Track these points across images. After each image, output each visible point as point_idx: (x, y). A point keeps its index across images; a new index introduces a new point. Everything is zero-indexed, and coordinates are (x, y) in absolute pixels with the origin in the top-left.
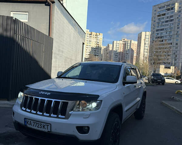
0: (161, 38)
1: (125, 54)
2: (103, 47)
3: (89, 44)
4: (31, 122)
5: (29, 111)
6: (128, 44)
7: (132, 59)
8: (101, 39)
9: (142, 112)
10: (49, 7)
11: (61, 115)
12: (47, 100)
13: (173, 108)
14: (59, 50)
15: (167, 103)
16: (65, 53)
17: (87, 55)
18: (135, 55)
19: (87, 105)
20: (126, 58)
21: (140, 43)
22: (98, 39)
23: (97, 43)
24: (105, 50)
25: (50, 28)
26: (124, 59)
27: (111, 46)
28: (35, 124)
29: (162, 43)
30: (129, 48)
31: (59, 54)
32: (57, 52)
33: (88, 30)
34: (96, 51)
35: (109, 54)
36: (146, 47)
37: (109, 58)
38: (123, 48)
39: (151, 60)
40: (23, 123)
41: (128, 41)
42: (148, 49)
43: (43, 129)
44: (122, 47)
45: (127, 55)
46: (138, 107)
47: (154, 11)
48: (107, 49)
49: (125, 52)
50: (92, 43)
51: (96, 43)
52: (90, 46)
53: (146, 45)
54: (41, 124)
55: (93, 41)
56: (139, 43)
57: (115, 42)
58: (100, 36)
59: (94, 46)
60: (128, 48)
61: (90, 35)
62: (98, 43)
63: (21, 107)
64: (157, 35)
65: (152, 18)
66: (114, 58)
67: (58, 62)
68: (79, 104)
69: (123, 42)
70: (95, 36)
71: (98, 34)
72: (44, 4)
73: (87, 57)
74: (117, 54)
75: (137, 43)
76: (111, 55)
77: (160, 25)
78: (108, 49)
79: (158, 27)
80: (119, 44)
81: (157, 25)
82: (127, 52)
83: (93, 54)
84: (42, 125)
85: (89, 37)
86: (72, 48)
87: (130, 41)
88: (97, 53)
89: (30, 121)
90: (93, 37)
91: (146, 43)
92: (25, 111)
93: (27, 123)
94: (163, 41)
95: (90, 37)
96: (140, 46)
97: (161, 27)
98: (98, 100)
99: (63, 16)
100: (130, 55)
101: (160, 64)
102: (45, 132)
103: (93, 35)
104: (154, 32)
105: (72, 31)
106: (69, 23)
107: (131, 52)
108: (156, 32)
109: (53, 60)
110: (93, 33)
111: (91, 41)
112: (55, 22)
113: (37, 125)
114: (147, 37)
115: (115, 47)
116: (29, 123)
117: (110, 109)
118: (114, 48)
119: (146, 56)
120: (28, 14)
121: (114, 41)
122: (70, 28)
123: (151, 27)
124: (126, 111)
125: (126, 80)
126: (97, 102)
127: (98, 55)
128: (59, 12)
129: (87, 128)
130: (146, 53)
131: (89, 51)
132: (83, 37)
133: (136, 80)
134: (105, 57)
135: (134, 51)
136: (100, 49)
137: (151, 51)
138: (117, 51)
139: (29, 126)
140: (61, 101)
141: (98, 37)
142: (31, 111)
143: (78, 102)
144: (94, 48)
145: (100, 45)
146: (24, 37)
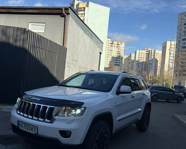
1: (148, 64)
2: (125, 57)
3: (110, 54)
6: (151, 53)
7: (156, 69)
8: (123, 48)
9: (145, 124)
10: (64, 18)
11: (48, 119)
12: (37, 105)
14: (73, 60)
15: (179, 117)
16: (79, 62)
17: (107, 65)
18: (159, 65)
19: (72, 112)
20: (150, 68)
21: (165, 52)
22: (120, 48)
23: (119, 53)
24: (127, 59)
25: (65, 38)
26: (147, 69)
27: (133, 55)
28: (25, 126)
31: (73, 63)
32: (71, 62)
33: (110, 40)
34: (117, 61)
35: (131, 64)
36: (172, 57)
37: (131, 68)
39: (176, 71)
40: (17, 125)
41: (152, 51)
42: (174, 59)
43: (31, 132)
44: (145, 57)
45: (150, 65)
46: (140, 118)
47: (180, 19)
49: (149, 62)
50: (113, 53)
51: (117, 53)
52: (111, 55)
53: (171, 55)
55: (114, 51)
56: (164, 52)
57: (138, 51)
58: (122, 45)
59: (115, 55)
60: (152, 58)
61: (111, 44)
62: (119, 52)
63: (17, 111)
64: (183, 44)
65: (178, 27)
66: (137, 68)
68: (65, 110)
69: (146, 51)
70: (116, 45)
71: (120, 43)
72: (60, 16)
73: (107, 67)
74: (139, 64)
75: (161, 53)
76: (133, 65)
78: (130, 58)
79: (184, 36)
80: (142, 53)
81: (184, 34)
82: (150, 62)
83: (114, 63)
84: (31, 128)
85: (110, 47)
86: (88, 58)
87: (154, 50)
88: (118, 63)
89: (21, 123)
90: (115, 47)
91: (171, 52)
95: (111, 46)
96: (165, 55)
98: (82, 107)
99: (78, 26)
100: (154, 65)
102: (33, 134)
103: (114, 44)
104: (180, 41)
105: (88, 40)
106: (85, 33)
107: (154, 62)
108: (182, 42)
110: (114, 42)
111: (112, 51)
112: (69, 32)
113: (27, 127)
114: (173, 47)
115: (137, 56)
116: (21, 125)
117: (95, 116)
118: (136, 58)
119: (171, 66)
120: (44, 25)
121: (136, 51)
122: (86, 38)
123: (177, 37)
124: (119, 120)
125: (120, 90)
126: (81, 109)
127: (119, 65)
128: (74, 23)
129: (69, 133)
130: (171, 64)
131: (109, 61)
132: (100, 46)
133: (130, 90)
134: (127, 67)
135: (158, 61)
136: (121, 59)
137: (176, 62)
138: (139, 61)
139: (21, 128)
140: (48, 106)
141: (119, 46)
142: (24, 114)
143: (64, 108)
144: (115, 57)
145: (121, 54)
146: (36, 47)
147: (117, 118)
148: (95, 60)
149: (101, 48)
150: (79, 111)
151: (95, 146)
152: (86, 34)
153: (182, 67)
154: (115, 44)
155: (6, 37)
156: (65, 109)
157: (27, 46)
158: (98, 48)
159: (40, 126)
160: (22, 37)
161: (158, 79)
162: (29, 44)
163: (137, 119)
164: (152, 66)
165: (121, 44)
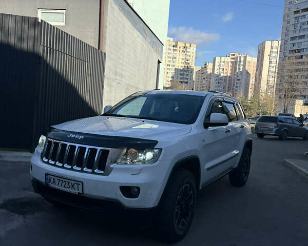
0: (299, 52)
1: (234, 80)
2: (196, 69)
3: (171, 63)
4: (54, 179)
5: (53, 163)
6: (240, 62)
7: (247, 89)
8: (193, 53)
9: (244, 174)
11: (99, 169)
12: (79, 147)
13: (300, 170)
14: (116, 73)
15: (292, 162)
16: (126, 77)
17: (168, 83)
18: (252, 81)
19: (138, 156)
20: (237, 87)
21: (262, 60)
22: (188, 54)
23: (186, 62)
24: (200, 72)
25: (101, 36)
26: (233, 89)
27: (210, 66)
28: (61, 182)
29: (300, 60)
30: (243, 69)
31: (116, 79)
32: (113, 76)
33: (171, 39)
34: (183, 74)
35: (207, 81)
36: (273, 67)
38: (232, 70)
39: (280, 91)
40: (44, 181)
41: (240, 57)
42: (277, 71)
43: (71, 190)
44: (230, 68)
45: (238, 81)
46: (236, 166)
47: (288, 3)
48: (203, 71)
49: (235, 77)
50: (177, 62)
51: (183, 61)
52: (173, 66)
53: (272, 65)
54: (69, 182)
55: (179, 58)
56: (260, 60)
57: (218, 59)
58: (192, 48)
59: (180, 65)
60: (241, 70)
61: (174, 46)
62: (187, 60)
63: (42, 158)
64: (292, 46)
65: (284, 17)
66: (216, 87)
67: (113, 92)
68: (126, 154)
69: (231, 58)
70: (182, 49)
71: (188, 45)
73: (167, 86)
74: (220, 80)
75: (256, 61)
76: (210, 82)
77: (298, 28)
78: (205, 71)
79: (294, 31)
80: (224, 62)
81: (292, 29)
82: (237, 76)
83: (179, 80)
84: (70, 184)
85: (172, 52)
86: (139, 70)
87: (244, 57)
88: (185, 79)
89: (53, 177)
90: (180, 51)
91: (273, 60)
92: (47, 163)
93: (50, 180)
94: (301, 57)
95: (175, 50)
96: (262, 65)
97: (299, 32)
98: (155, 148)
99: (122, 15)
100: (243, 81)
101: (296, 97)
102: (75, 195)
103: (178, 47)
104: (287, 41)
105: (139, 40)
106: (134, 26)
107: (245, 76)
108: (290, 42)
109: (106, 89)
110: (178, 44)
111: (175, 58)
112: (108, 25)
113: (64, 184)
114: (275, 50)
115: (216, 67)
116: (52, 180)
117: (175, 162)
118: (215, 70)
119: (271, 83)
120: (65, 12)
121: (215, 58)
122: (136, 35)
123: (282, 33)
124: (208, 169)
125: (209, 120)
126: (154, 152)
127: (186, 83)
128: (117, 8)
129: (136, 190)
130: (271, 79)
131: (171, 76)
132: (158, 50)
133: (226, 120)
134: (199, 86)
135: (251, 75)
136: (191, 72)
137: (280, 76)
138: (220, 75)
139: (52, 185)
140: (99, 149)
141: (188, 50)
142: (55, 163)
143: (125, 151)
144: (180, 69)
145: (190, 64)
146: (56, 51)
147: (206, 165)
148: (151, 73)
149: (160, 53)
150: (149, 155)
151: (176, 210)
152: (136, 28)
153: (290, 84)
154: (180, 47)
155: (3, 33)
156: (127, 152)
157: (40, 50)
158: (155, 54)
159: (87, 180)
160: (32, 33)
161: (251, 104)
162: (43, 45)
163: (232, 167)
164: (240, 83)
165: (190, 46)
